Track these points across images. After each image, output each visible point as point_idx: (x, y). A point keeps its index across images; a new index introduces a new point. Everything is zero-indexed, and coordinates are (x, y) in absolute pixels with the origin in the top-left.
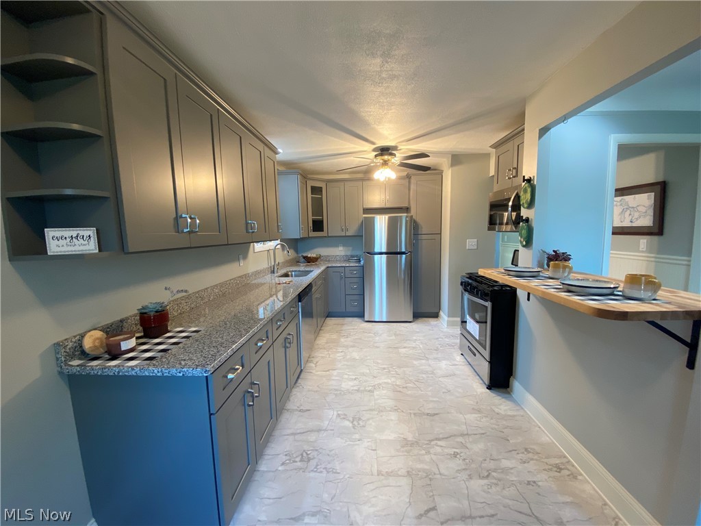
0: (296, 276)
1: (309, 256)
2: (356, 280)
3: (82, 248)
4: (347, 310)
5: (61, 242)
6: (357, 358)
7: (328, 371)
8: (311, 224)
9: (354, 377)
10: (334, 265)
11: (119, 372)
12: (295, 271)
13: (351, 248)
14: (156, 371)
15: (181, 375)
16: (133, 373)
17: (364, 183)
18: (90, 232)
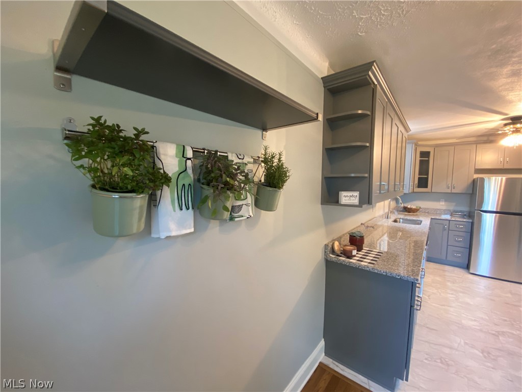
0: (403, 223)
1: (409, 207)
2: (461, 234)
3: (353, 201)
4: (448, 259)
5: (347, 198)
6: (472, 303)
7: (444, 305)
8: (416, 181)
9: (473, 319)
10: (437, 218)
11: (359, 266)
12: (403, 219)
13: (454, 204)
14: (382, 272)
15: (399, 277)
16: (368, 269)
17: (478, 146)
18: (357, 194)
